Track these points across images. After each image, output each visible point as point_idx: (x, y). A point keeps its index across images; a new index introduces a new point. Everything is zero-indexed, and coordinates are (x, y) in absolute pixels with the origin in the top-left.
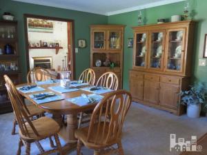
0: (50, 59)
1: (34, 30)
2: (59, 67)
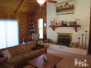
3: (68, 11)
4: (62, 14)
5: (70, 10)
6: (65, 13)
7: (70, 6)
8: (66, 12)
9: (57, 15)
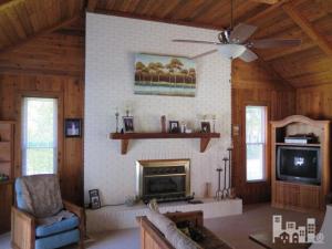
0: (187, 165)
1: (148, 89)
2: (208, 185)
3: (178, 87)
4: (159, 94)
5: (184, 84)
6: (167, 90)
7: (185, 72)
8: (173, 90)
9: (136, 93)
